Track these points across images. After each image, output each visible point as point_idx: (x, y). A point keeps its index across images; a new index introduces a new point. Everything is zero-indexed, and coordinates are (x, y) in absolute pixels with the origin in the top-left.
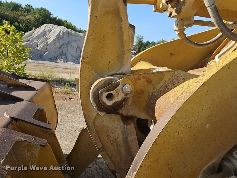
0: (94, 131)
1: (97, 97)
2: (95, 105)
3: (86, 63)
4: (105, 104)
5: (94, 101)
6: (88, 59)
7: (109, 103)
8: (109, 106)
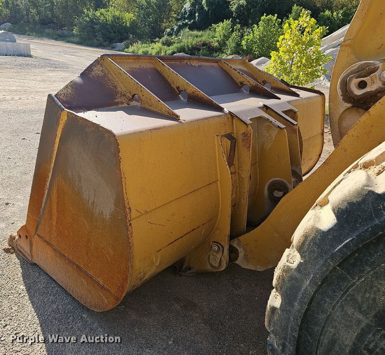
0: (337, 130)
1: (345, 85)
2: (341, 93)
3: (346, 46)
4: (352, 92)
5: (341, 88)
6: (350, 41)
7: (358, 92)
8: (356, 95)
